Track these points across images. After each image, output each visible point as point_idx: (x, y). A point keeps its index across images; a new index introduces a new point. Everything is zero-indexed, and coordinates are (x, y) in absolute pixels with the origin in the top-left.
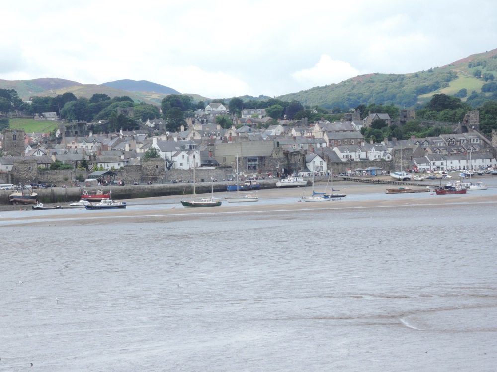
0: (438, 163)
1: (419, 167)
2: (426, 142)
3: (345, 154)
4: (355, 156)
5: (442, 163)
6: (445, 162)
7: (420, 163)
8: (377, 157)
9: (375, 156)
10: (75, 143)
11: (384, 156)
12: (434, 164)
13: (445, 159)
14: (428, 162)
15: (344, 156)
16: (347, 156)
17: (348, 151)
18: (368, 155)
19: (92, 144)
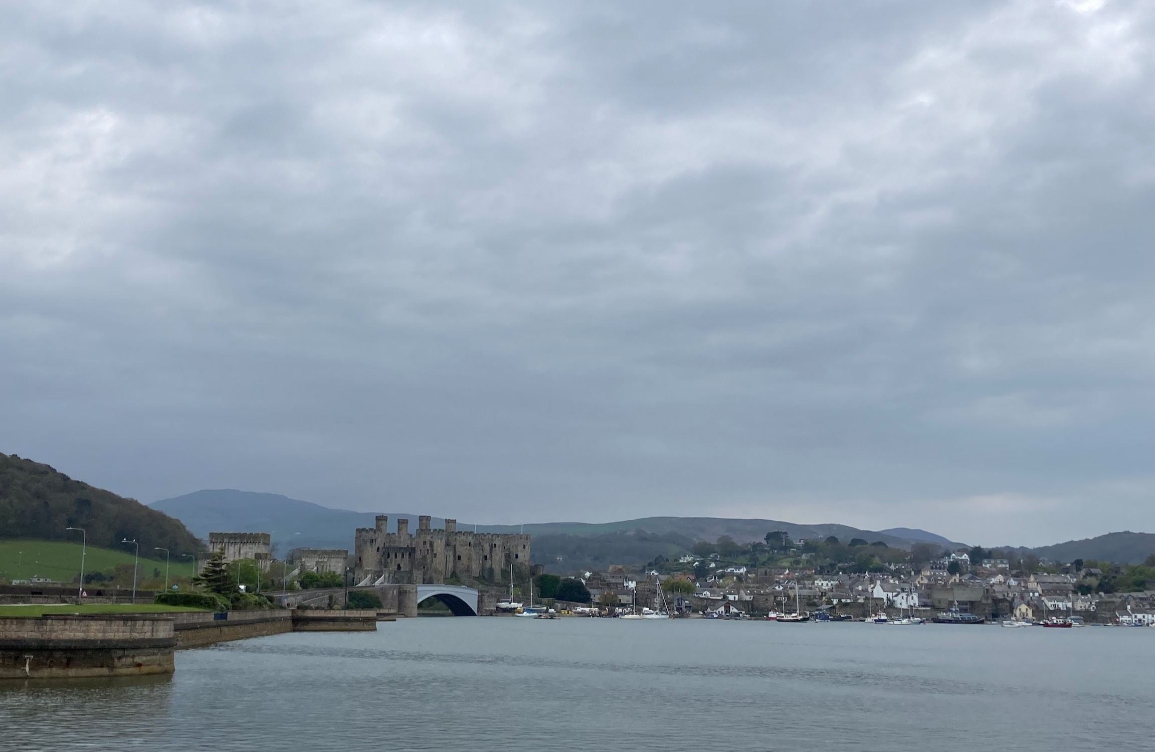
0: (1140, 616)
1: (1121, 619)
2: (1130, 597)
3: (1053, 603)
4: (1061, 605)
5: (1144, 617)
6: (1146, 616)
7: (1122, 615)
8: (1083, 608)
9: (1081, 607)
10: (822, 581)
11: (1089, 607)
12: (1136, 617)
13: (1146, 613)
14: (1129, 615)
15: (1051, 605)
16: (1055, 605)
17: (1055, 601)
18: (1075, 605)
19: (827, 582)
